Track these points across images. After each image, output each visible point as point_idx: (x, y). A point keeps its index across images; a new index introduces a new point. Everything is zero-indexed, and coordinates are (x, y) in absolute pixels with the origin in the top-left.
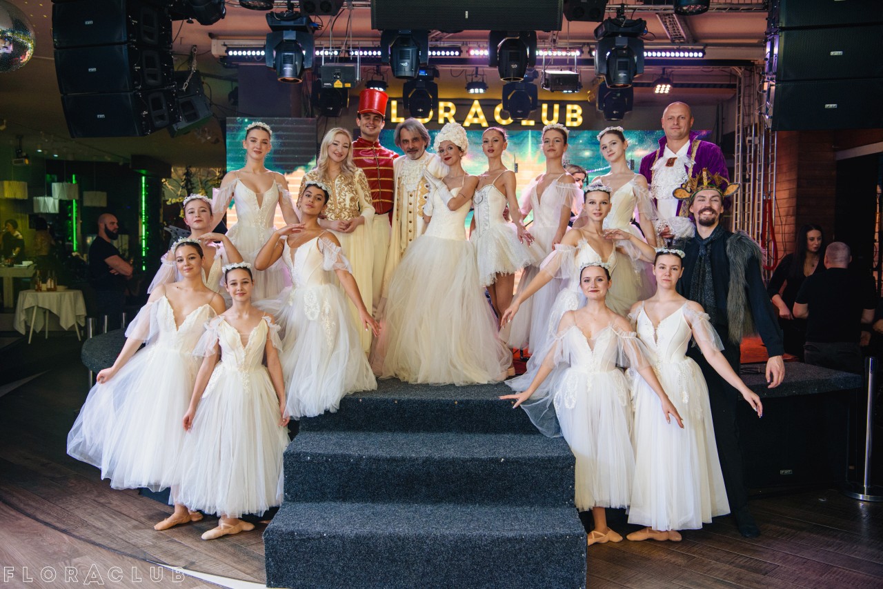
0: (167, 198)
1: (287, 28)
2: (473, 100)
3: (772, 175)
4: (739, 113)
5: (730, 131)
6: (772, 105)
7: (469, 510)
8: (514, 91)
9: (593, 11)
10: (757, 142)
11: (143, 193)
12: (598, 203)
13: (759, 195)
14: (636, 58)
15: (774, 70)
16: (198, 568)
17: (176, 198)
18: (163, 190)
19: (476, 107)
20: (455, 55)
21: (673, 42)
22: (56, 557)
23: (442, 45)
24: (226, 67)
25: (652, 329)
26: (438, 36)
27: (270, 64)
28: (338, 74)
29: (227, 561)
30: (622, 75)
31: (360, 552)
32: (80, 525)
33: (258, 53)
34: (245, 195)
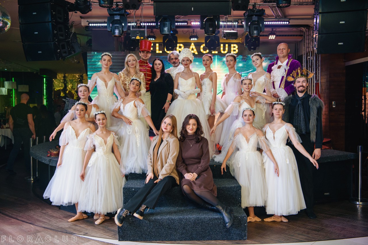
0: (55, 88)
1: (116, 15)
2: (191, 43)
3: (319, 73)
4: (304, 47)
5: (301, 54)
6: (317, 44)
8: (210, 39)
9: (243, 6)
10: (312, 59)
11: (45, 86)
12: (247, 84)
13: (314, 81)
14: (261, 25)
16: (89, 235)
17: (59, 88)
18: (54, 84)
19: (193, 46)
20: (185, 24)
21: (276, 18)
22: (29, 233)
23: (180, 20)
24: (87, 30)
25: (272, 134)
26: (178, 17)
27: (109, 30)
28: (138, 33)
29: (101, 232)
30: (255, 32)
31: (156, 225)
32: (37, 221)
33: (102, 25)
34: (100, 83)
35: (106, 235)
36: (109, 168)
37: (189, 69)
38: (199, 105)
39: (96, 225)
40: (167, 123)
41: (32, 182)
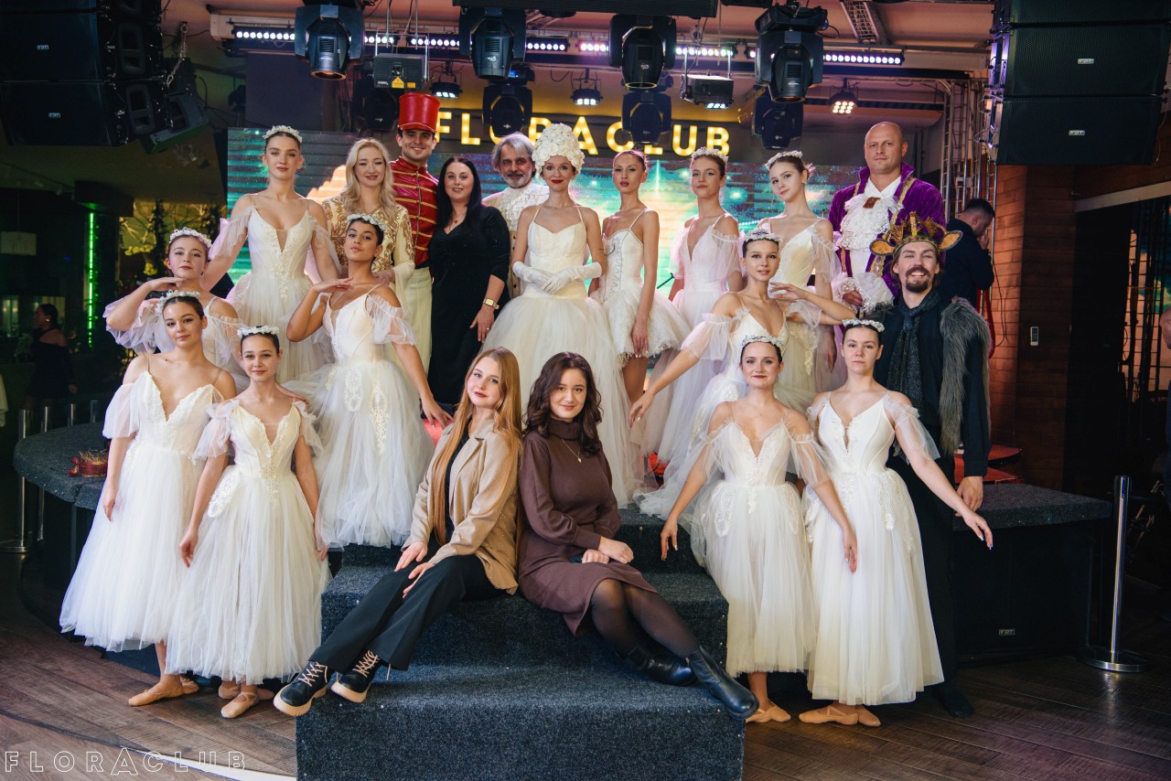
0: (125, 247)
2: (578, 117)
4: (946, 143)
5: (932, 169)
6: (998, 131)
7: (582, 675)
8: (639, 104)
10: (970, 184)
11: (91, 237)
12: (764, 256)
14: (812, 61)
15: (1002, 80)
17: (140, 247)
18: (121, 233)
19: (582, 127)
20: (559, 50)
21: (861, 43)
23: (541, 35)
24: (229, 55)
25: (841, 428)
26: (536, 23)
27: (300, 51)
28: (398, 69)
30: (792, 84)
31: (431, 731)
32: (17, 700)
33: (280, 36)
34: (261, 230)
35: (257, 758)
36: (278, 523)
37: (564, 195)
38: (595, 319)
39: (226, 718)
40: (484, 377)
41: (23, 557)
